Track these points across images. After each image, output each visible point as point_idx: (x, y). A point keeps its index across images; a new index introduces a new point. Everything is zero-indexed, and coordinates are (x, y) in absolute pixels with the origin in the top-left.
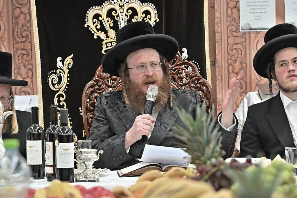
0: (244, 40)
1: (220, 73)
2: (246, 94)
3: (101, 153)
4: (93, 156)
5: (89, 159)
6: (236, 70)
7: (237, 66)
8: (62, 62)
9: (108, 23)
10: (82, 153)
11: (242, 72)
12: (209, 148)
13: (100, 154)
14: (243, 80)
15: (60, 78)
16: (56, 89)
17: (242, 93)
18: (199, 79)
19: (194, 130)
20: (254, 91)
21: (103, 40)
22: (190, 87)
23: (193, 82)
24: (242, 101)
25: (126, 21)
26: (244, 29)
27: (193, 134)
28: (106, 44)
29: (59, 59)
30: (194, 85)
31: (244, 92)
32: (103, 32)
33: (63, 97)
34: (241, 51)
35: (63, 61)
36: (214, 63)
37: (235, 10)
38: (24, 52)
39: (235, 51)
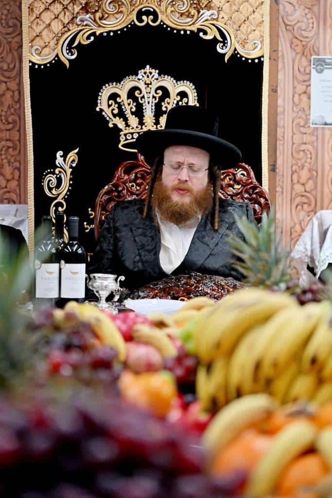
0: (315, 138)
1: (281, 183)
2: (315, 213)
3: (122, 280)
4: (110, 283)
5: (105, 287)
6: (303, 180)
7: (304, 174)
8: (62, 158)
9: (129, 107)
10: (95, 279)
11: (311, 182)
12: (278, 269)
13: (120, 281)
14: (312, 194)
15: (59, 181)
16: (53, 195)
17: (309, 212)
18: (255, 188)
19: (258, 245)
20: (327, 209)
21: (121, 130)
22: (242, 198)
23: (247, 191)
24: (311, 222)
25: (153, 104)
26: (316, 124)
27: (257, 250)
28: (125, 135)
29: (60, 153)
30: (249, 196)
31: (312, 211)
32: (122, 119)
33: (62, 207)
34: (311, 154)
35: (64, 157)
36: (273, 168)
37: (304, 98)
38: (10, 144)
39: (302, 153)
